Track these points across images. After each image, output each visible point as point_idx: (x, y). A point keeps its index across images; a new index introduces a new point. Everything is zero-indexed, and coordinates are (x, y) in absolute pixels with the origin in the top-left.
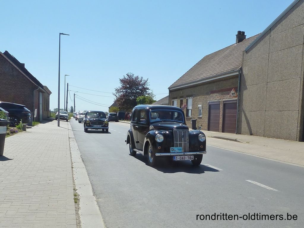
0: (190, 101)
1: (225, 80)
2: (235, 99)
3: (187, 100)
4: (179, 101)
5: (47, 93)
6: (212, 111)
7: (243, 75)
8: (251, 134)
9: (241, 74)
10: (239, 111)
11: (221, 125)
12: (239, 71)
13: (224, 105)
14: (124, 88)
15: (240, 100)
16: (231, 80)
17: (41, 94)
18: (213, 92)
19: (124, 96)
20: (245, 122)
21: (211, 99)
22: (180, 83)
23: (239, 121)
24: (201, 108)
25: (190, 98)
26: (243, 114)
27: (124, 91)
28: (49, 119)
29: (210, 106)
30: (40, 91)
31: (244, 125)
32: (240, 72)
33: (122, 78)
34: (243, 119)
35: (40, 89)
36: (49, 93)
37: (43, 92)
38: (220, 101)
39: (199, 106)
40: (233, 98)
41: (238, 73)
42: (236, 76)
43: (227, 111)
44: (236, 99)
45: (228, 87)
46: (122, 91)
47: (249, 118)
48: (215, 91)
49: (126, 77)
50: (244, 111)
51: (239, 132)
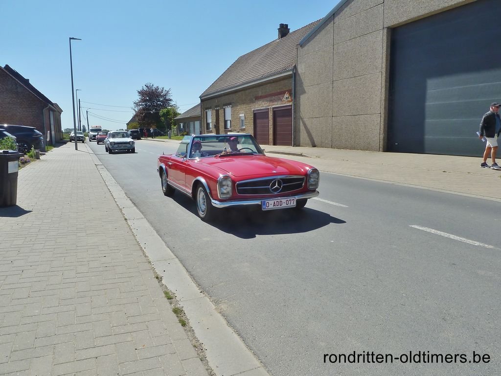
0: (228, 110)
1: (273, 82)
2: (288, 104)
3: (224, 109)
4: (215, 111)
5: (58, 111)
6: (258, 121)
7: (299, 74)
8: (314, 146)
9: (295, 74)
10: (294, 118)
11: (271, 137)
12: (293, 70)
13: (274, 112)
14: (144, 100)
15: (296, 105)
16: (282, 81)
17: (51, 113)
18: (258, 98)
19: (144, 109)
20: (305, 132)
21: (257, 106)
22: (213, 90)
23: (297, 131)
24: (243, 118)
25: (229, 106)
26: (301, 122)
27: (143, 104)
28: (62, 141)
29: (255, 115)
30: (50, 109)
31: (303, 136)
32: (295, 72)
33: (140, 89)
34: (302, 127)
35: (50, 108)
36: (60, 111)
37: (53, 111)
38: (268, 107)
39: (241, 115)
40: (285, 103)
41: (291, 73)
42: (289, 77)
43: (278, 119)
44: (290, 104)
45: (279, 91)
46: (142, 105)
47: (309, 127)
48: (261, 96)
49: (145, 88)
50: (302, 119)
51: (297, 144)
